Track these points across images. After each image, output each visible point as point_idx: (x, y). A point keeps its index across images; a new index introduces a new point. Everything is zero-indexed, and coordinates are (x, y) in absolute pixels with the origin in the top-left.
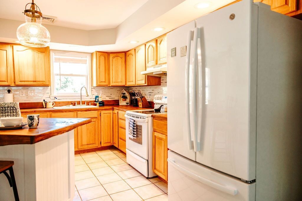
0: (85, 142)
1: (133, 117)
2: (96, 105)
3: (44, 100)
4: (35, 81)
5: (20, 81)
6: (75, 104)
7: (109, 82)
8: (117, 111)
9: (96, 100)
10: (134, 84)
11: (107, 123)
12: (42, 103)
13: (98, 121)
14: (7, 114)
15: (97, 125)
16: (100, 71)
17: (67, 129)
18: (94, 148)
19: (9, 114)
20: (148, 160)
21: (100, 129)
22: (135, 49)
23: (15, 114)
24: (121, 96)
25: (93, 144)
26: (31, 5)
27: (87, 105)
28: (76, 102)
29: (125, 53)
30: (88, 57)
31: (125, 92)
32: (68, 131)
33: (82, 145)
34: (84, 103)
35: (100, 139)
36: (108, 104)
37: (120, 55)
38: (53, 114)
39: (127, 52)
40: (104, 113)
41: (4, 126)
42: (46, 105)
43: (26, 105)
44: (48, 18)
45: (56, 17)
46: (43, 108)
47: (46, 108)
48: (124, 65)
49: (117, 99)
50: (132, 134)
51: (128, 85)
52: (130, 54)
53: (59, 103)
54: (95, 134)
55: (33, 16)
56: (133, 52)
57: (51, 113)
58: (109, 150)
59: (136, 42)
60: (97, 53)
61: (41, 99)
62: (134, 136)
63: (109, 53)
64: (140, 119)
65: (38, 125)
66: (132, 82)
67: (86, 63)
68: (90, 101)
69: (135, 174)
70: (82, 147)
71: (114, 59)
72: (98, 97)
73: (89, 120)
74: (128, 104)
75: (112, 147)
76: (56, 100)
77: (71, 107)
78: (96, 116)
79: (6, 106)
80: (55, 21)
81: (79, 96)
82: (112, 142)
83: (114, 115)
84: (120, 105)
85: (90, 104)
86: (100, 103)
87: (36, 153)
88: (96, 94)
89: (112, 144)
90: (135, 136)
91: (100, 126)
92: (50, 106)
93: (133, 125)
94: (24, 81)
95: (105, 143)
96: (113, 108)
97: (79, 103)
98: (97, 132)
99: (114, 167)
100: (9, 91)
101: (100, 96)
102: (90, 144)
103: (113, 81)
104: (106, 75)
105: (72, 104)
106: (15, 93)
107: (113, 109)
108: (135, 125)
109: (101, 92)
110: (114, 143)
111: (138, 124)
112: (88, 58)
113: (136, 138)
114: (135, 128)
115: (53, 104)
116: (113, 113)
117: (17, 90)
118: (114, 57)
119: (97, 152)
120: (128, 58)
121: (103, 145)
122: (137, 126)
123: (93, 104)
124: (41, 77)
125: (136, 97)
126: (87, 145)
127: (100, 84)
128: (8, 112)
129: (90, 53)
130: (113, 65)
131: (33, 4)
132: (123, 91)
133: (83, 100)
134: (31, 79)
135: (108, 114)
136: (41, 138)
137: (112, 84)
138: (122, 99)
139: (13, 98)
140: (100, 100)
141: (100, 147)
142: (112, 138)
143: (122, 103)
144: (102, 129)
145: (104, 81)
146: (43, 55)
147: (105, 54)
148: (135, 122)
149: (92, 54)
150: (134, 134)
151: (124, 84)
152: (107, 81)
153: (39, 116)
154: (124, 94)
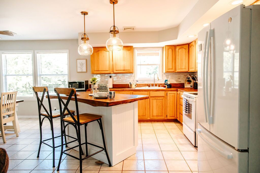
0: (155, 114)
1: (187, 97)
2: (165, 87)
3: (130, 83)
4: (124, 70)
5: (116, 70)
6: (150, 85)
7: (175, 69)
8: (180, 92)
9: (165, 83)
10: (194, 70)
11: (172, 101)
12: (129, 84)
13: (165, 100)
14: (102, 91)
15: (164, 102)
16: (168, 61)
17: (129, 101)
18: (162, 119)
19: (104, 90)
20: (195, 132)
21: (166, 106)
22: (195, 41)
23: (106, 90)
24: (186, 80)
25: (161, 116)
26: (113, 27)
27: (158, 87)
28: (151, 84)
29: (189, 44)
30: (160, 50)
31: (189, 77)
32: (130, 102)
33: (153, 116)
34: (156, 85)
35: (166, 113)
36: (176, 86)
37: (184, 47)
38: (134, 92)
39: (190, 43)
40: (169, 94)
41: (98, 97)
42: (131, 87)
43: (120, 86)
44: (130, 28)
45: (135, 27)
46: (129, 88)
47: (131, 88)
48: (188, 55)
49: (183, 83)
50: (185, 110)
51: (191, 71)
52: (192, 45)
53: (140, 85)
54: (162, 109)
55: (114, 34)
56: (193, 43)
57: (133, 91)
58: (173, 123)
59: (193, 36)
60: (166, 47)
61: (128, 82)
62: (186, 112)
63: (176, 45)
64: (191, 99)
65: (114, 97)
66: (193, 69)
67: (159, 55)
68: (161, 84)
69: (187, 142)
70: (152, 117)
71: (180, 50)
72: (167, 81)
73: (147, 97)
74: (192, 87)
75: (176, 121)
76: (137, 83)
77: (147, 88)
78: (164, 95)
79: (102, 86)
80: (134, 29)
81: (153, 80)
82: (176, 116)
83: (178, 95)
84: (185, 87)
85: (161, 86)
86: (168, 86)
87: (112, 113)
88: (166, 79)
89: (176, 118)
90: (188, 112)
91: (166, 103)
92: (134, 87)
93: (186, 103)
94: (118, 70)
95: (170, 116)
96: (177, 89)
97: (153, 85)
98: (164, 107)
99: (171, 135)
100: (110, 77)
101: (168, 80)
102: (159, 116)
103: (179, 68)
104: (173, 63)
105: (148, 85)
106: (114, 78)
107: (177, 91)
108: (188, 104)
109: (170, 77)
110: (177, 117)
111: (190, 103)
112: (160, 52)
113: (188, 114)
114: (187, 106)
115: (135, 85)
116: (177, 94)
117: (114, 76)
118: (179, 49)
119: (164, 123)
120: (190, 49)
121: (168, 118)
122: (189, 104)
123: (163, 86)
124: (128, 68)
125: (196, 81)
126: (157, 116)
127: (168, 71)
128: (103, 90)
129: (162, 47)
130: (179, 55)
131: (114, 26)
132: (188, 76)
133: (156, 83)
134: (122, 69)
135: (173, 94)
136: (112, 104)
137: (177, 71)
138: (187, 82)
139: (113, 81)
140: (169, 83)
141: (166, 119)
142: (176, 113)
143: (187, 86)
144: (168, 106)
145: (171, 68)
146: (129, 52)
147: (173, 46)
148: (187, 101)
149: (163, 48)
150: (186, 110)
151: (187, 71)
152: (174, 68)
153: (114, 92)
154: (189, 78)
